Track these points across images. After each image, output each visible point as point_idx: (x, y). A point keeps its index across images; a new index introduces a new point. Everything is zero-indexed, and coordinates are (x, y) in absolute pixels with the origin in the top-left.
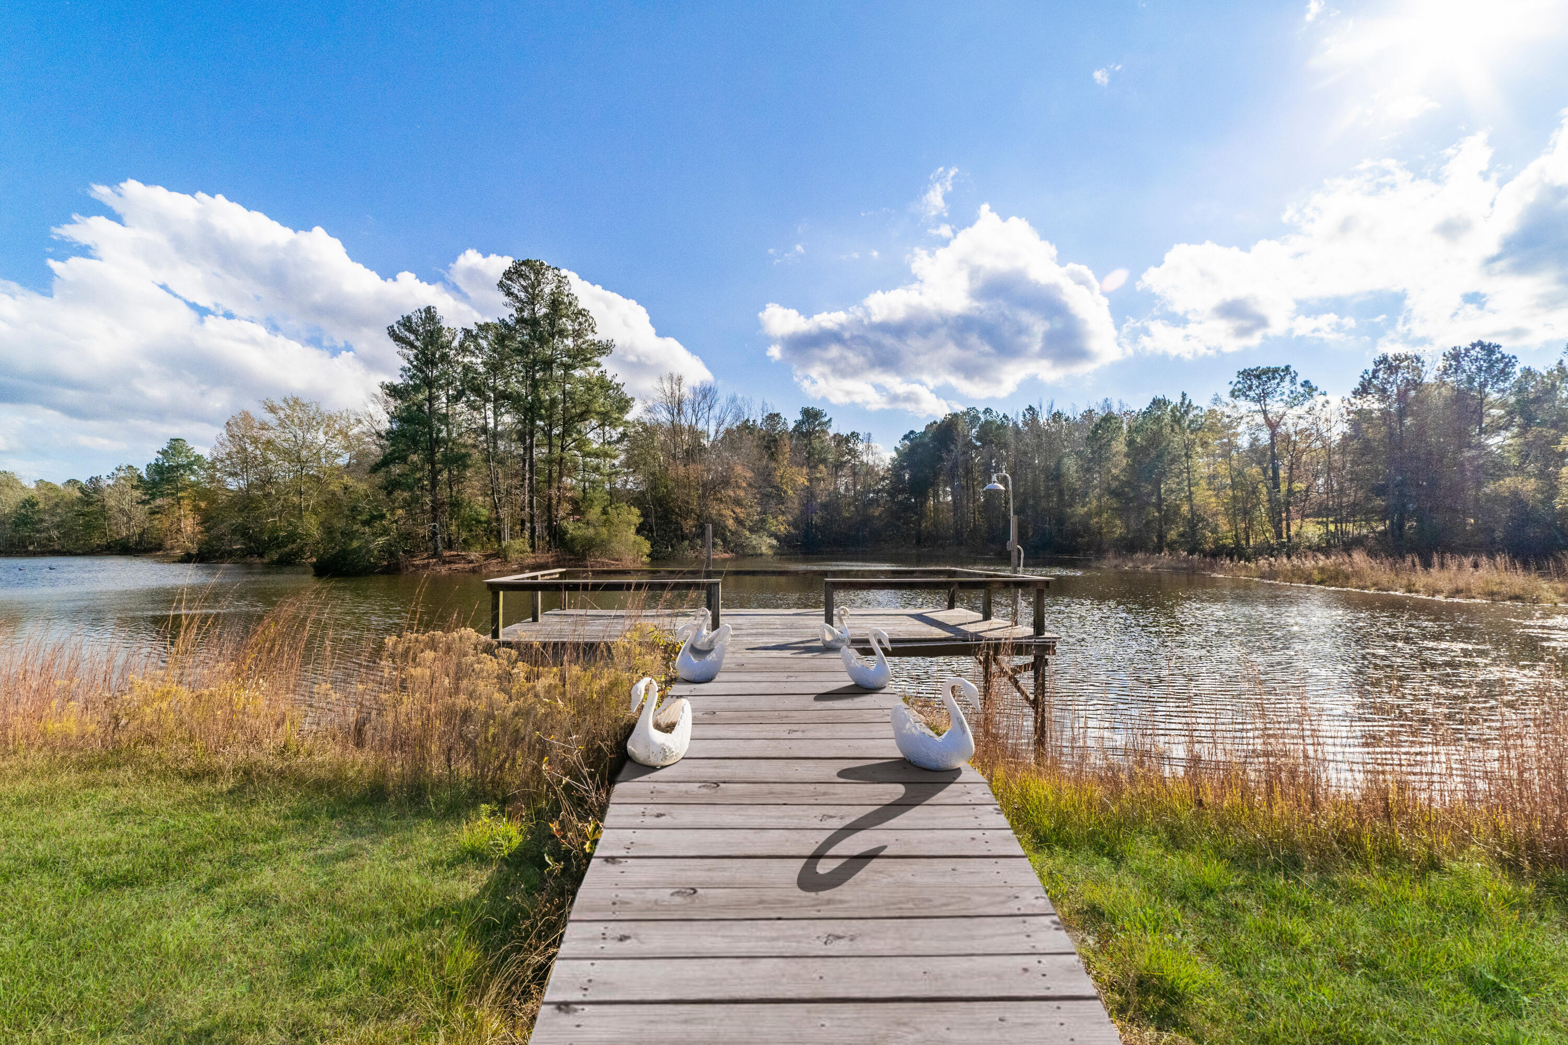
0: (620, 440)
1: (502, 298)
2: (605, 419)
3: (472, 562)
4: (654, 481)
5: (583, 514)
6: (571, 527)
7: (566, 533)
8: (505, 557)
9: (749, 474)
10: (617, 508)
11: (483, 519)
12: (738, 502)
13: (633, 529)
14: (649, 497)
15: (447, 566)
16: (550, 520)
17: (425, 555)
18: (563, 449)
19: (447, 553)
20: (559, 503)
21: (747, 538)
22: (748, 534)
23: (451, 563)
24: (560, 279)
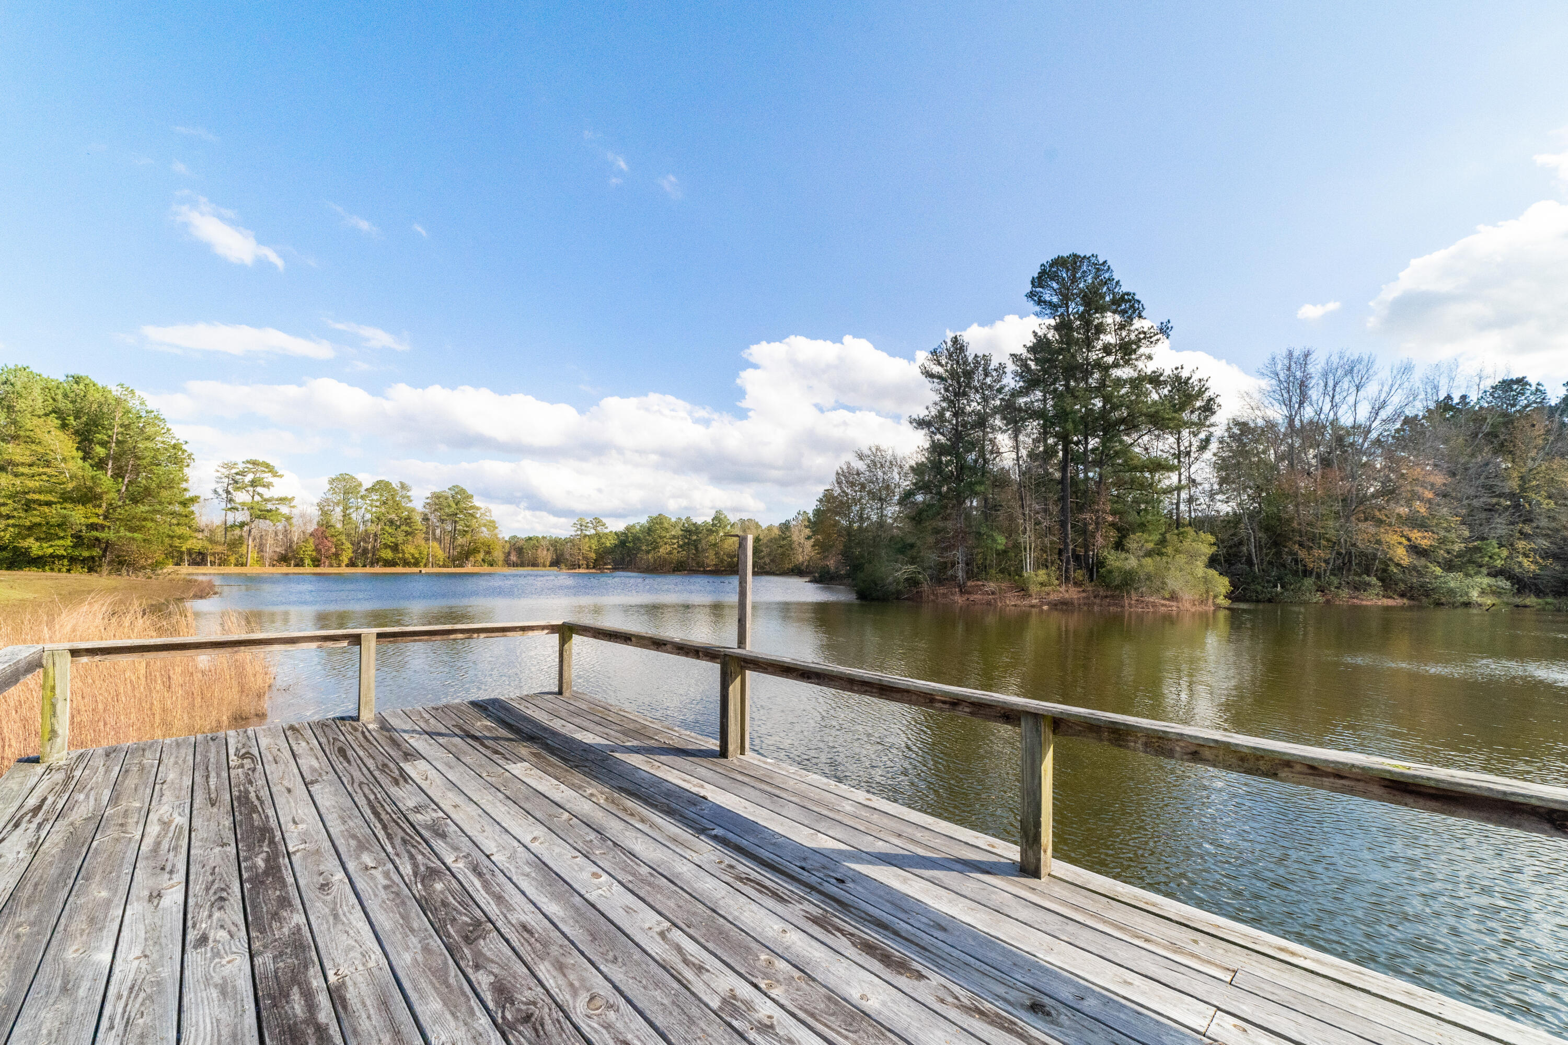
1: (1033, 307)
3: (988, 594)
6: (1112, 559)
7: (1104, 565)
8: (1026, 589)
11: (1000, 547)
12: (1417, 522)
13: (1201, 561)
14: (1245, 520)
15: (966, 596)
16: (1086, 551)
18: (1102, 465)
19: (968, 583)
21: (1436, 577)
22: (1438, 571)
23: (969, 593)
24: (1100, 268)
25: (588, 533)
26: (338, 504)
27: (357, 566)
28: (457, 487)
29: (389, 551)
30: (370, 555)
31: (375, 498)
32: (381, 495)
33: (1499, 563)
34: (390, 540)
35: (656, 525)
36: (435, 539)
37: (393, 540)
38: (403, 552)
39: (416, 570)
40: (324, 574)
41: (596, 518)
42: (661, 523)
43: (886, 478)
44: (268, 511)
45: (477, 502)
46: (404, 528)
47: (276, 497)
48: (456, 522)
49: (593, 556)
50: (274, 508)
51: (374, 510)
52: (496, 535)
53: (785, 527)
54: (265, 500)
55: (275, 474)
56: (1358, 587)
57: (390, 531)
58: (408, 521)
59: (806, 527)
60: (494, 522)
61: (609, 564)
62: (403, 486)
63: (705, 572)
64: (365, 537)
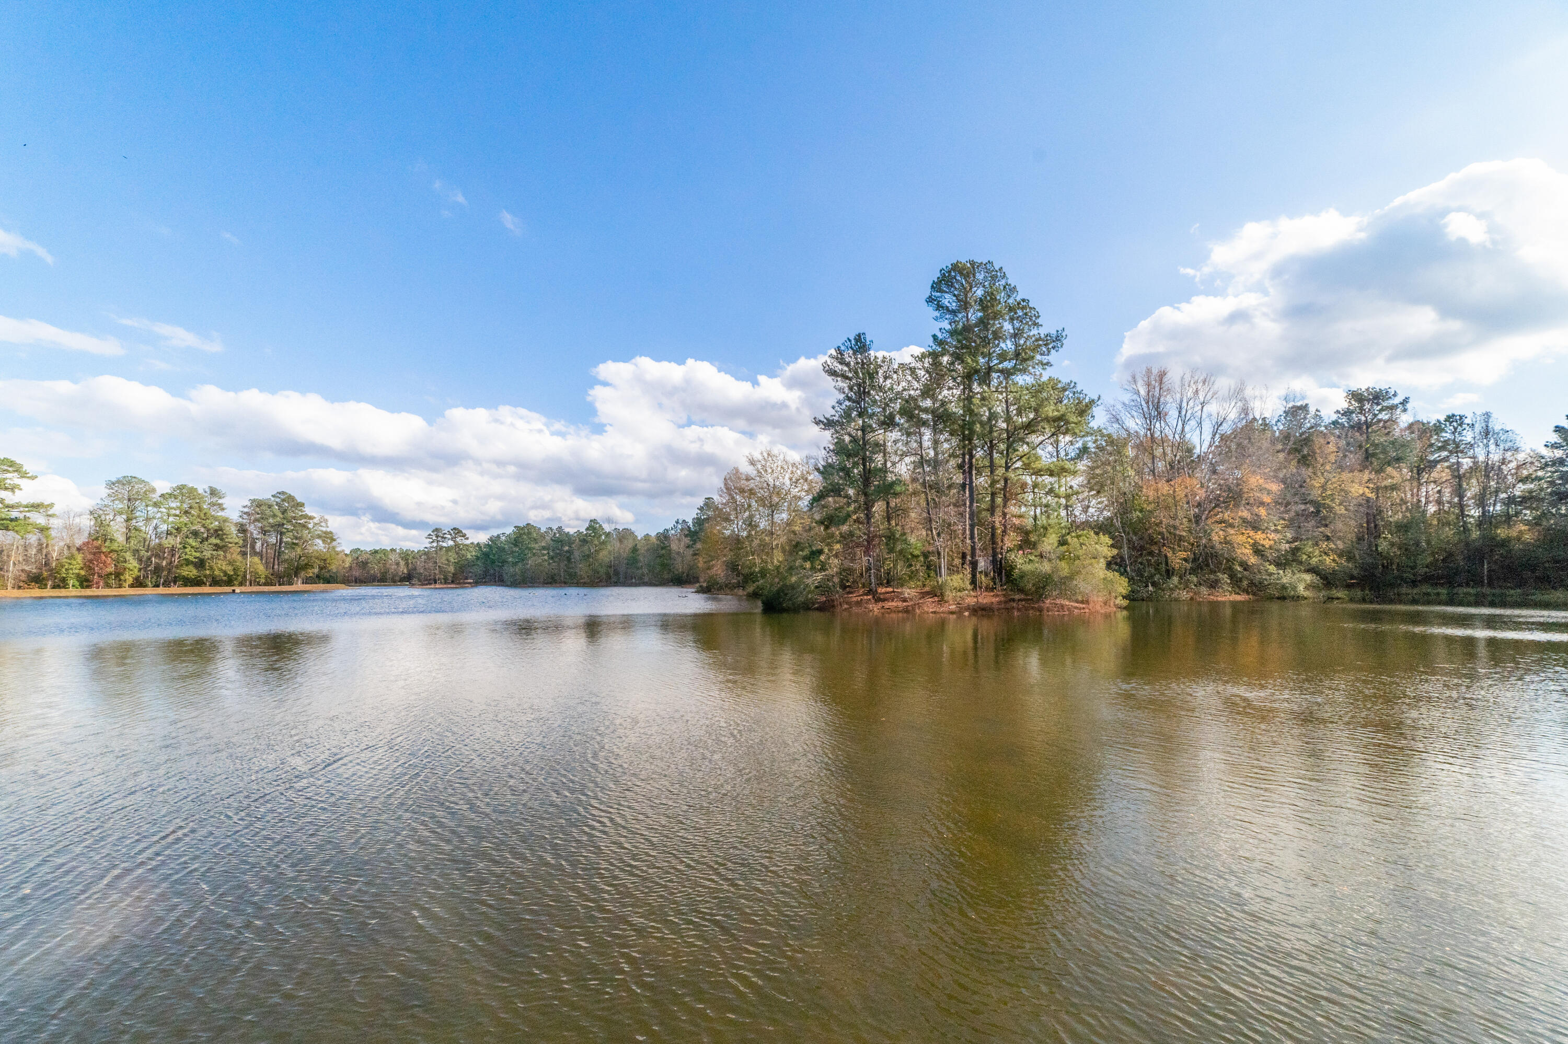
0: (1079, 457)
1: (931, 312)
2: (1060, 425)
3: (905, 600)
4: (1125, 506)
5: (1034, 545)
6: (1020, 561)
7: (1012, 568)
8: (942, 595)
9: (1275, 487)
10: (1078, 537)
11: (917, 552)
12: (1255, 525)
13: (1102, 563)
14: (1118, 524)
15: (880, 604)
16: (994, 555)
17: (861, 592)
18: (1007, 468)
19: (881, 590)
20: (1004, 532)
21: (1271, 574)
22: (1272, 568)
23: (884, 600)
24: (994, 275)
25: (444, 544)
26: (121, 513)
27: (146, 586)
28: (283, 493)
29: (191, 567)
30: (165, 573)
31: (173, 505)
32: (182, 502)
33: (1314, 561)
34: (191, 555)
35: (524, 535)
36: (254, 553)
37: (198, 555)
38: (211, 568)
39: (228, 589)
40: (97, 597)
41: (455, 529)
42: (529, 533)
43: (777, 483)
44: (11, 520)
45: (308, 510)
46: (214, 541)
47: (25, 503)
48: (282, 534)
49: (452, 569)
50: (21, 516)
51: (171, 519)
52: (334, 548)
53: (664, 537)
54: (7, 507)
55: (24, 475)
56: (1213, 585)
57: (194, 544)
58: (218, 533)
59: (686, 536)
60: (331, 533)
61: (471, 578)
62: (213, 492)
63: (579, 584)
64: (159, 551)
